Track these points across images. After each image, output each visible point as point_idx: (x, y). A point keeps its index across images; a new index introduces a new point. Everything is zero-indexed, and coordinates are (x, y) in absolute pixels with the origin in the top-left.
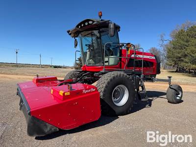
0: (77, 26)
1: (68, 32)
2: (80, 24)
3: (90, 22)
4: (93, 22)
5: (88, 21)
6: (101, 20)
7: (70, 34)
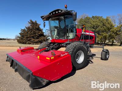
0: (50, 14)
1: (42, 17)
2: (52, 12)
3: (60, 11)
4: (62, 11)
5: (58, 10)
6: (67, 10)
7: (43, 19)
